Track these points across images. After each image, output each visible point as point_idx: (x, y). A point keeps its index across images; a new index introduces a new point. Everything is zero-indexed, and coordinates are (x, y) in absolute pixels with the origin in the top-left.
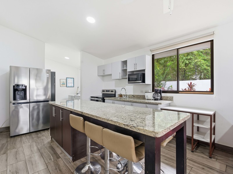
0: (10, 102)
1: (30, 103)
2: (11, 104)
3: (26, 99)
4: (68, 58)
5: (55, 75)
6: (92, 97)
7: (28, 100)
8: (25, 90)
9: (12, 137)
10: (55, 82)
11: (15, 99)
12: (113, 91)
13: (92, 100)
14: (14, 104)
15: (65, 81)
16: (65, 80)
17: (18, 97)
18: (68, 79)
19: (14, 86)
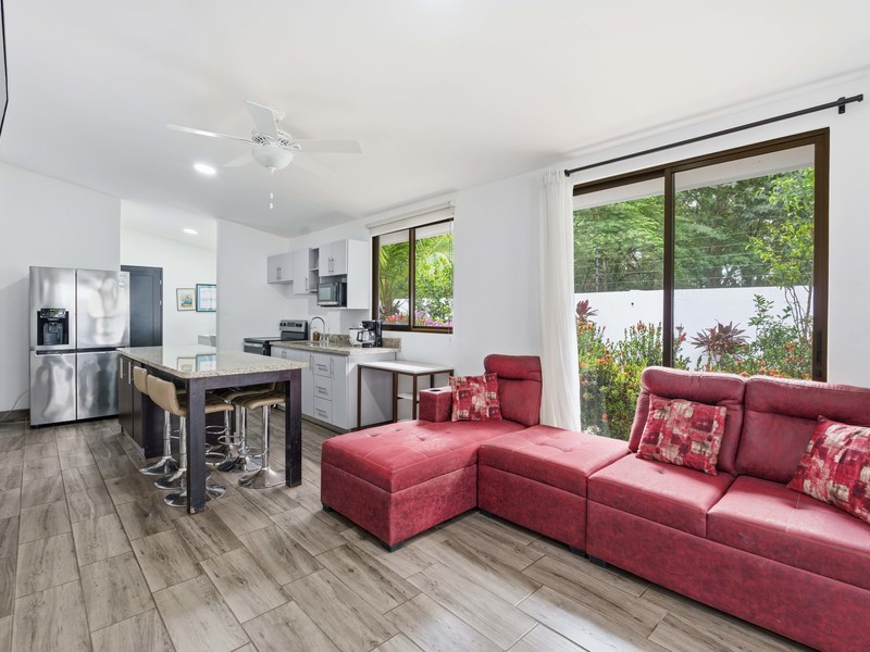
0: (31, 349)
1: (77, 351)
2: (34, 353)
3: (67, 343)
4: (195, 232)
5: (161, 278)
6: (247, 341)
7: (71, 346)
8: (64, 322)
9: (34, 427)
10: (161, 299)
11: (41, 341)
12: (301, 326)
13: (247, 349)
14: (38, 353)
15: (193, 293)
16: (194, 291)
17: (47, 336)
18: (202, 289)
19: (39, 313)
